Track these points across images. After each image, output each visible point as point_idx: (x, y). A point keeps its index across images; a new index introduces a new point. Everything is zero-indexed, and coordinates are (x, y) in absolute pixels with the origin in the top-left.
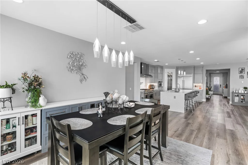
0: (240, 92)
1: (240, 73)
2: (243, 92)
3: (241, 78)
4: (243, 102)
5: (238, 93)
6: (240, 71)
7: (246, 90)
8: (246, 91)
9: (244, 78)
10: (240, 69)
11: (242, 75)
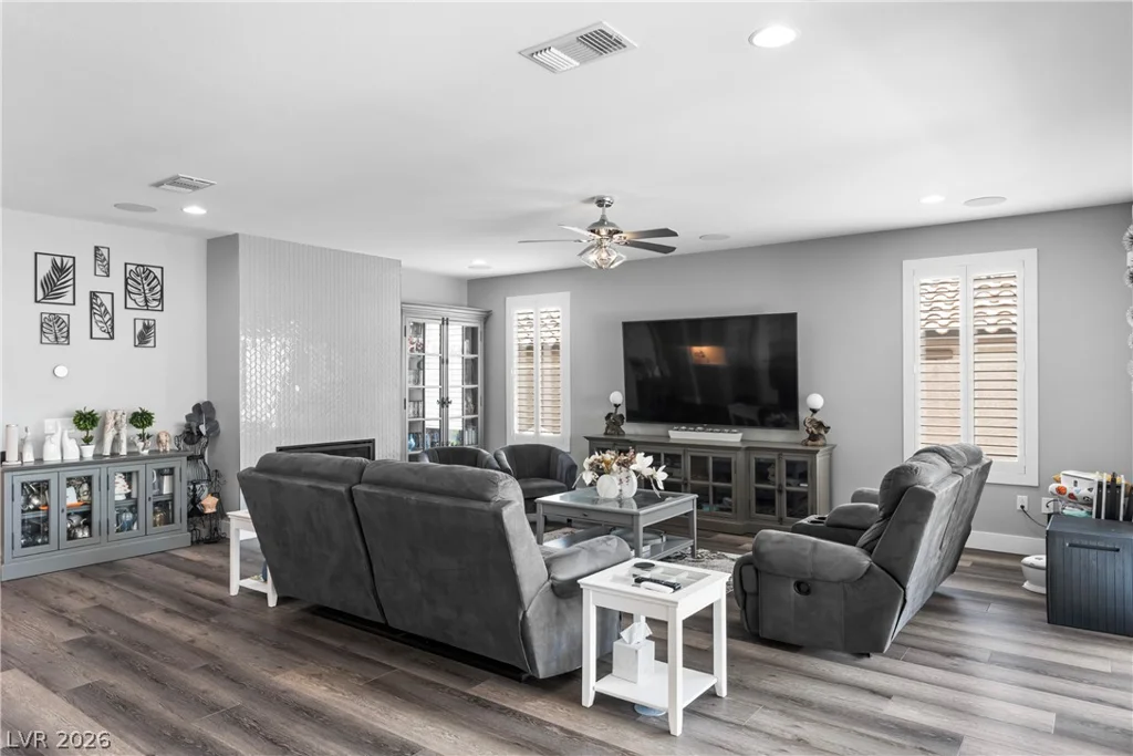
0: (52, 455)
1: (40, 295)
2: (72, 454)
3: (52, 337)
4: (80, 534)
5: (39, 462)
6: (40, 277)
7: (91, 433)
8: (87, 441)
9: (68, 337)
10: (45, 267)
11: (57, 318)
